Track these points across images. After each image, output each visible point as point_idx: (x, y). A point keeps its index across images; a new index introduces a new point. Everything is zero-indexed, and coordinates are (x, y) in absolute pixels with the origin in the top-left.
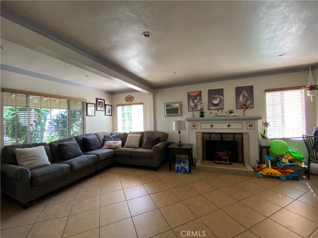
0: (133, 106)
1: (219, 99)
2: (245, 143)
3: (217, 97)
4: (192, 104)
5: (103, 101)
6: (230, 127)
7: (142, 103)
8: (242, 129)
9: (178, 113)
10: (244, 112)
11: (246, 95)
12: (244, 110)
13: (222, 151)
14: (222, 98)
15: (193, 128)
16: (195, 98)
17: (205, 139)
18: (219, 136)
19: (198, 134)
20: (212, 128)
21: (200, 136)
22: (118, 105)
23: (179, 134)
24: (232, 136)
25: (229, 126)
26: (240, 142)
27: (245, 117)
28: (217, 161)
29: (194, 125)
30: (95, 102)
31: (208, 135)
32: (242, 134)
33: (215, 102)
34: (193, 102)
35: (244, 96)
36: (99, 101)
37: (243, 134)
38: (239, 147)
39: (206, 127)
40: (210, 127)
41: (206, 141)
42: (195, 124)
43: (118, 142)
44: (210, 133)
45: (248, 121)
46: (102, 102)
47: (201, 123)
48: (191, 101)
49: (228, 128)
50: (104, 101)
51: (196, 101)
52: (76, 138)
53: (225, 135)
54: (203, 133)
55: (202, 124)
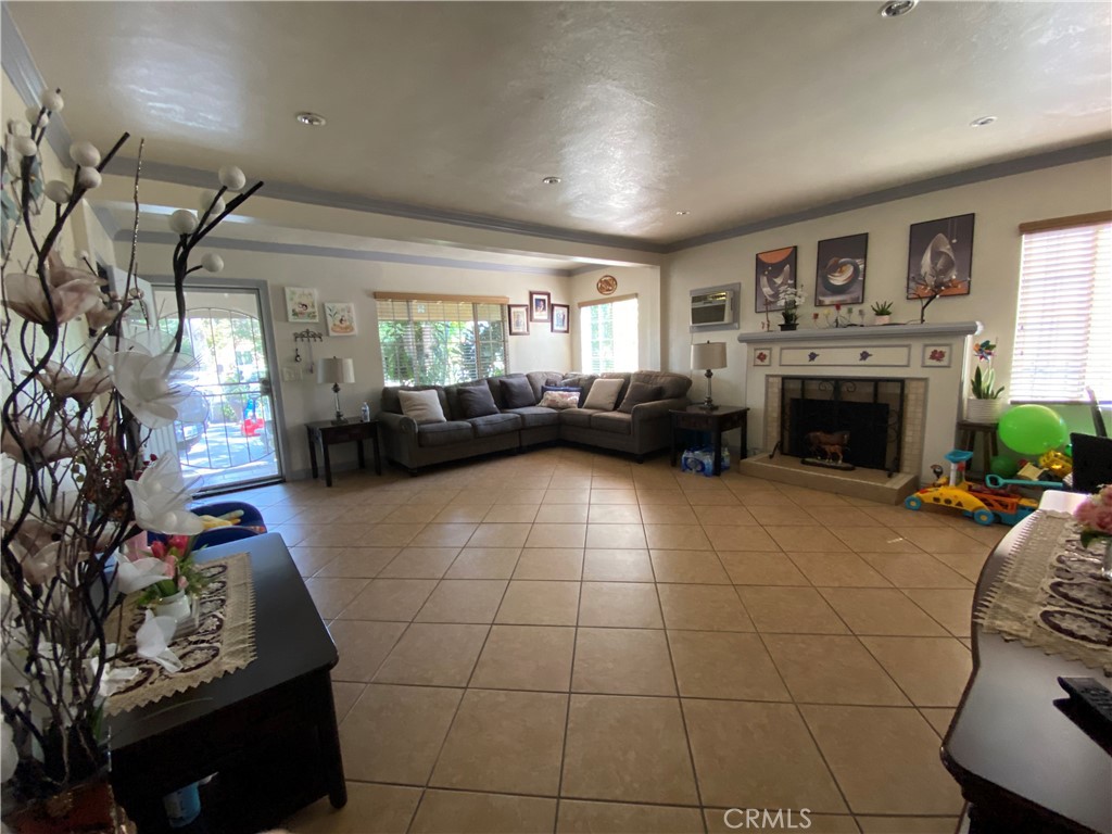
0: (617, 304)
1: (849, 271)
2: (911, 409)
3: (845, 264)
4: (767, 290)
5: (545, 297)
6: (868, 361)
7: (636, 295)
8: (907, 366)
9: (722, 319)
10: (923, 308)
11: (946, 248)
12: (925, 302)
13: (829, 431)
14: (861, 267)
15: (759, 362)
16: (776, 269)
17: (789, 396)
18: (830, 387)
19: (771, 379)
20: (812, 363)
21: (777, 384)
22: (582, 305)
23: (706, 379)
24: (870, 389)
25: (865, 356)
26: (894, 406)
27: (923, 326)
28: (810, 457)
29: (761, 354)
30: (528, 303)
31: (797, 385)
32: (902, 382)
33: (838, 280)
34: (771, 284)
35: (936, 255)
36: (535, 297)
37: (907, 382)
38: (892, 420)
39: (794, 361)
40: (806, 360)
41: (793, 400)
42: (766, 352)
43: (570, 396)
44: (804, 380)
45: (927, 342)
46: (544, 301)
47: (782, 349)
48: (764, 280)
49: (863, 362)
50: (549, 295)
51: (778, 281)
52: (490, 381)
53: (850, 384)
54: (785, 379)
55: (785, 351)
